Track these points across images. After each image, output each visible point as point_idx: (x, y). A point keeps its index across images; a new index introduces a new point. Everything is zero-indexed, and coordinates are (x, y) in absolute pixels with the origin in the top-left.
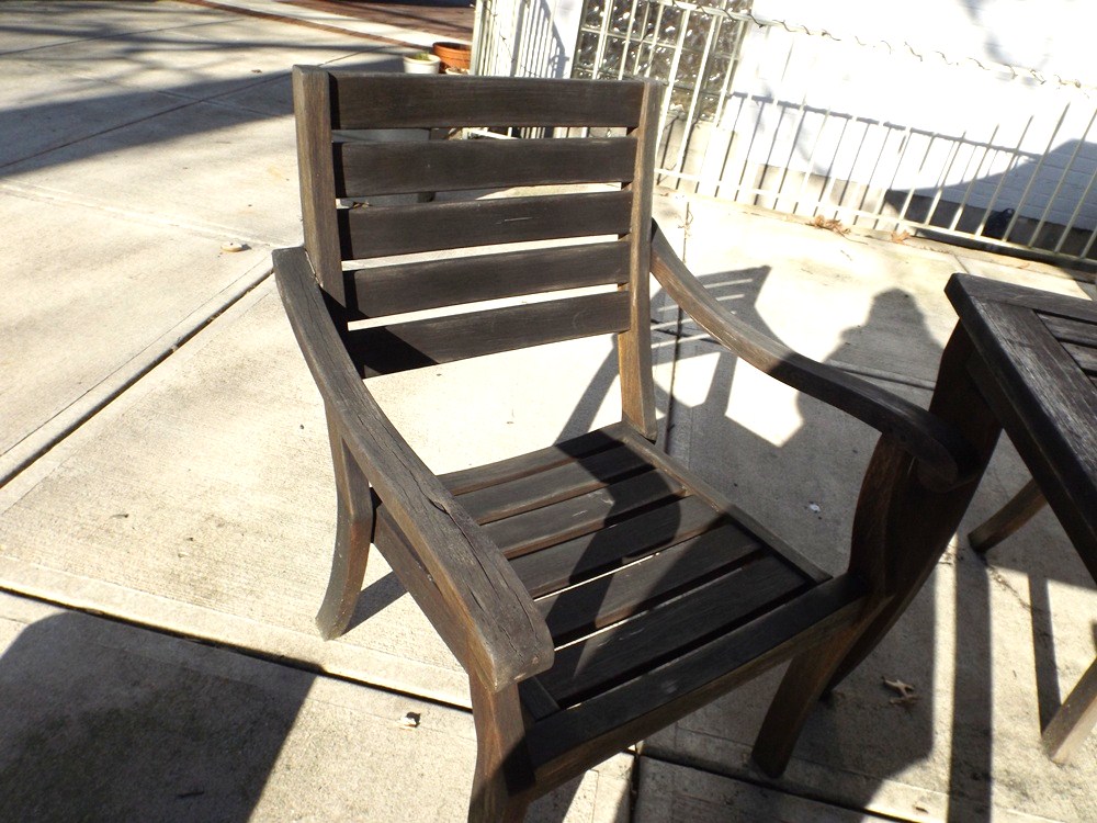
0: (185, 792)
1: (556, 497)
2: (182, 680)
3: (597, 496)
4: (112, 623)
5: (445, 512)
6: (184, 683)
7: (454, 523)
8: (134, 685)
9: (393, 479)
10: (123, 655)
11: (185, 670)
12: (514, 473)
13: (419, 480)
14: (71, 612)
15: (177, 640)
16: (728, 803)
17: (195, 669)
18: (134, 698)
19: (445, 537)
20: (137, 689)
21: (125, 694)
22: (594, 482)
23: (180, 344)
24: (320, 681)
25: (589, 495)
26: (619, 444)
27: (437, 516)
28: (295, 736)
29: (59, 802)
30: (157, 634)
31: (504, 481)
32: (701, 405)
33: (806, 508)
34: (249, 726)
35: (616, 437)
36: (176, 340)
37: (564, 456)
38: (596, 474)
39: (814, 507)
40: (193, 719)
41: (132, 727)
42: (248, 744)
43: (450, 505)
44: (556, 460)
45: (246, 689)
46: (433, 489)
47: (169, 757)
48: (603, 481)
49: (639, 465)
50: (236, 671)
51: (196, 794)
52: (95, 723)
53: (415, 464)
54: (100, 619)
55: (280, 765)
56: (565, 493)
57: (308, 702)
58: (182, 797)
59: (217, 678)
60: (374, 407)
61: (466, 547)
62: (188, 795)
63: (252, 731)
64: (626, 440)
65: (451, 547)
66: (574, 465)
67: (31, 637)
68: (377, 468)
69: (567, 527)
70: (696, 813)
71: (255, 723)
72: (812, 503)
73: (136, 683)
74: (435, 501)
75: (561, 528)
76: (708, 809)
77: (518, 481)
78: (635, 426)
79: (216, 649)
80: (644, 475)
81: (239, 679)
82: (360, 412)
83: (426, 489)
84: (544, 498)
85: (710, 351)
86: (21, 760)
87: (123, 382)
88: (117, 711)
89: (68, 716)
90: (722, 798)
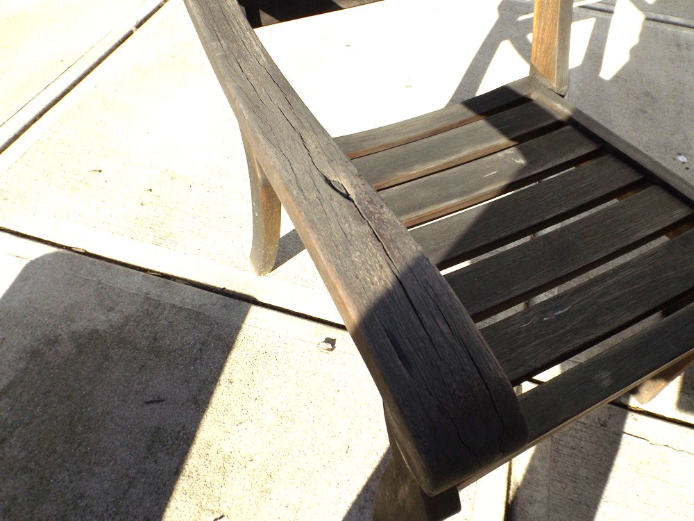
0: (150, 399)
1: (464, 157)
2: (146, 307)
3: (507, 155)
4: (91, 259)
5: (347, 196)
6: (148, 310)
7: (361, 217)
8: (109, 311)
9: (276, 145)
10: (100, 286)
11: (148, 298)
12: (421, 132)
13: (312, 147)
14: (61, 250)
15: (142, 273)
16: (602, 425)
17: (155, 298)
18: (109, 321)
19: (347, 239)
20: (112, 314)
21: (103, 317)
22: (503, 141)
23: (138, 26)
24: (254, 309)
25: (499, 154)
26: (526, 100)
27: (335, 204)
28: (235, 355)
29: (55, 405)
30: (126, 269)
31: (410, 141)
32: (578, 67)
33: (674, 159)
34: (198, 346)
35: (524, 93)
36: (135, 23)
37: (471, 114)
38: (505, 132)
39: (682, 159)
40: (156, 340)
41: (109, 344)
42: (198, 361)
43: (354, 186)
44: (464, 118)
45: (196, 316)
46: (330, 161)
47: (137, 370)
48: (513, 139)
49: (550, 122)
50: (188, 301)
51: (159, 401)
52: (80, 341)
53: (307, 125)
54: (83, 256)
55: (224, 378)
56: (474, 153)
57: (245, 327)
58: (148, 403)
59: (173, 306)
60: (257, 49)
61: (380, 257)
62: (152, 402)
63: (201, 350)
64: (534, 96)
65: (356, 256)
66: (481, 123)
67: (32, 270)
68: (256, 129)
69: (479, 189)
70: (573, 433)
71: (203, 344)
72: (680, 154)
73: (111, 309)
74: (332, 178)
75: (472, 191)
76: (584, 429)
77: (425, 140)
78: (544, 81)
79: (171, 282)
80: (556, 132)
81: (190, 307)
82: (240, 55)
83: (321, 161)
84: (453, 158)
85: (586, 17)
86: (26, 369)
87: (95, 60)
88: (97, 331)
89: (60, 335)
90: (597, 420)
